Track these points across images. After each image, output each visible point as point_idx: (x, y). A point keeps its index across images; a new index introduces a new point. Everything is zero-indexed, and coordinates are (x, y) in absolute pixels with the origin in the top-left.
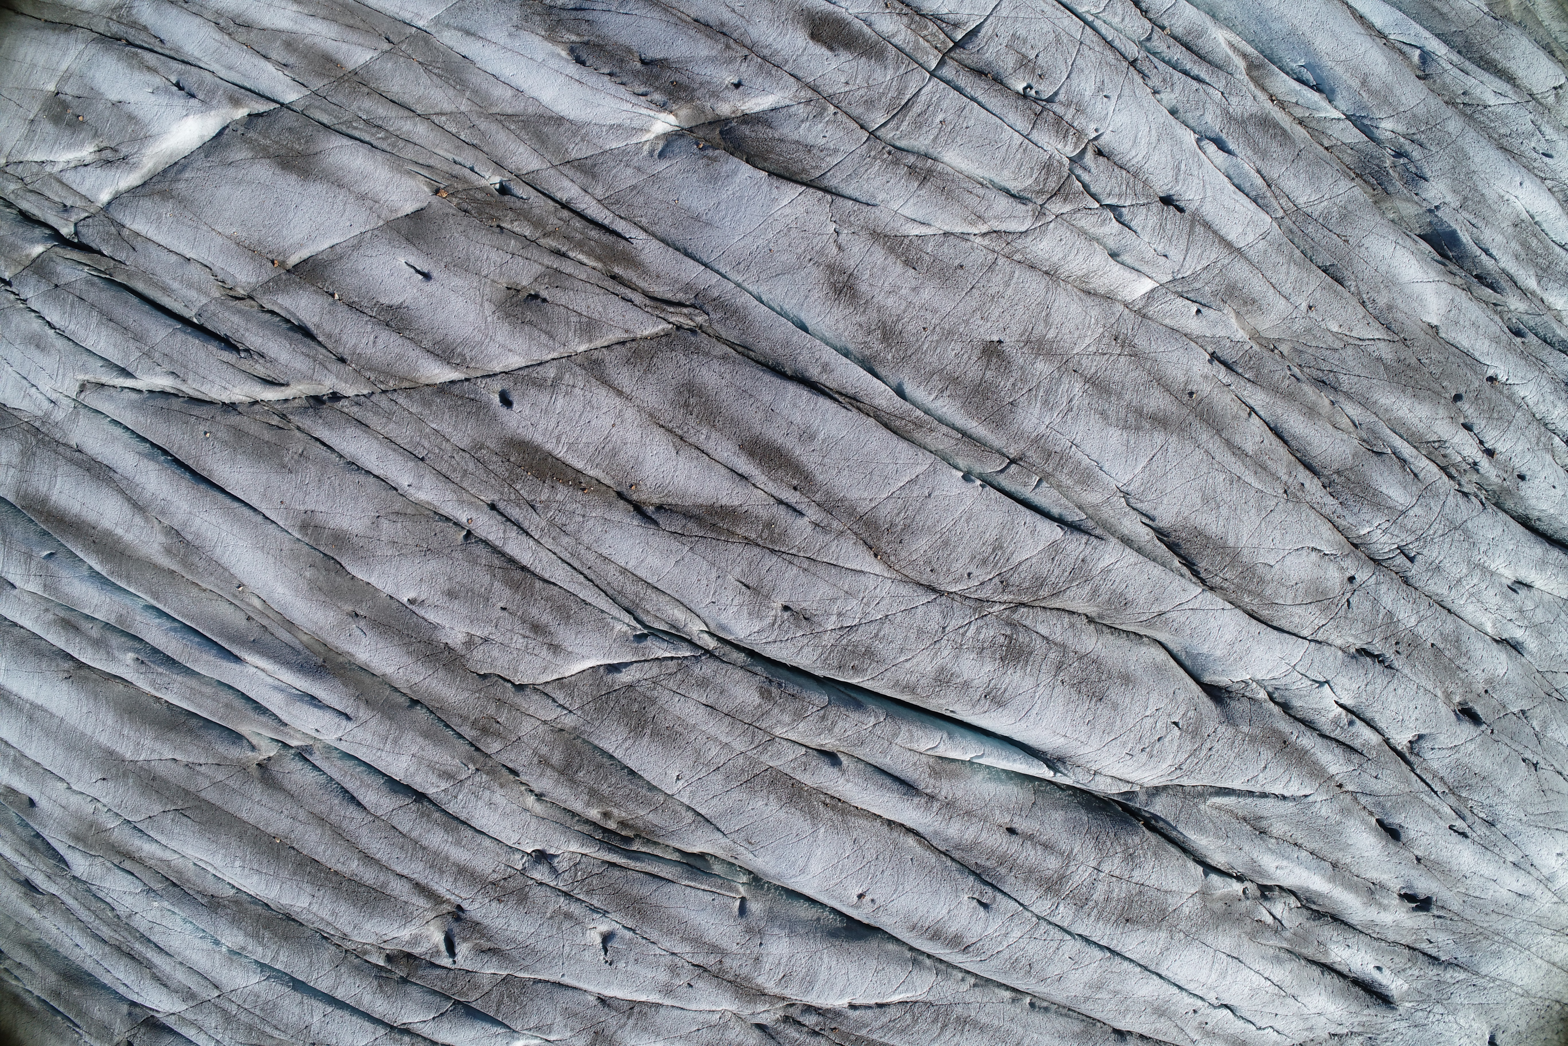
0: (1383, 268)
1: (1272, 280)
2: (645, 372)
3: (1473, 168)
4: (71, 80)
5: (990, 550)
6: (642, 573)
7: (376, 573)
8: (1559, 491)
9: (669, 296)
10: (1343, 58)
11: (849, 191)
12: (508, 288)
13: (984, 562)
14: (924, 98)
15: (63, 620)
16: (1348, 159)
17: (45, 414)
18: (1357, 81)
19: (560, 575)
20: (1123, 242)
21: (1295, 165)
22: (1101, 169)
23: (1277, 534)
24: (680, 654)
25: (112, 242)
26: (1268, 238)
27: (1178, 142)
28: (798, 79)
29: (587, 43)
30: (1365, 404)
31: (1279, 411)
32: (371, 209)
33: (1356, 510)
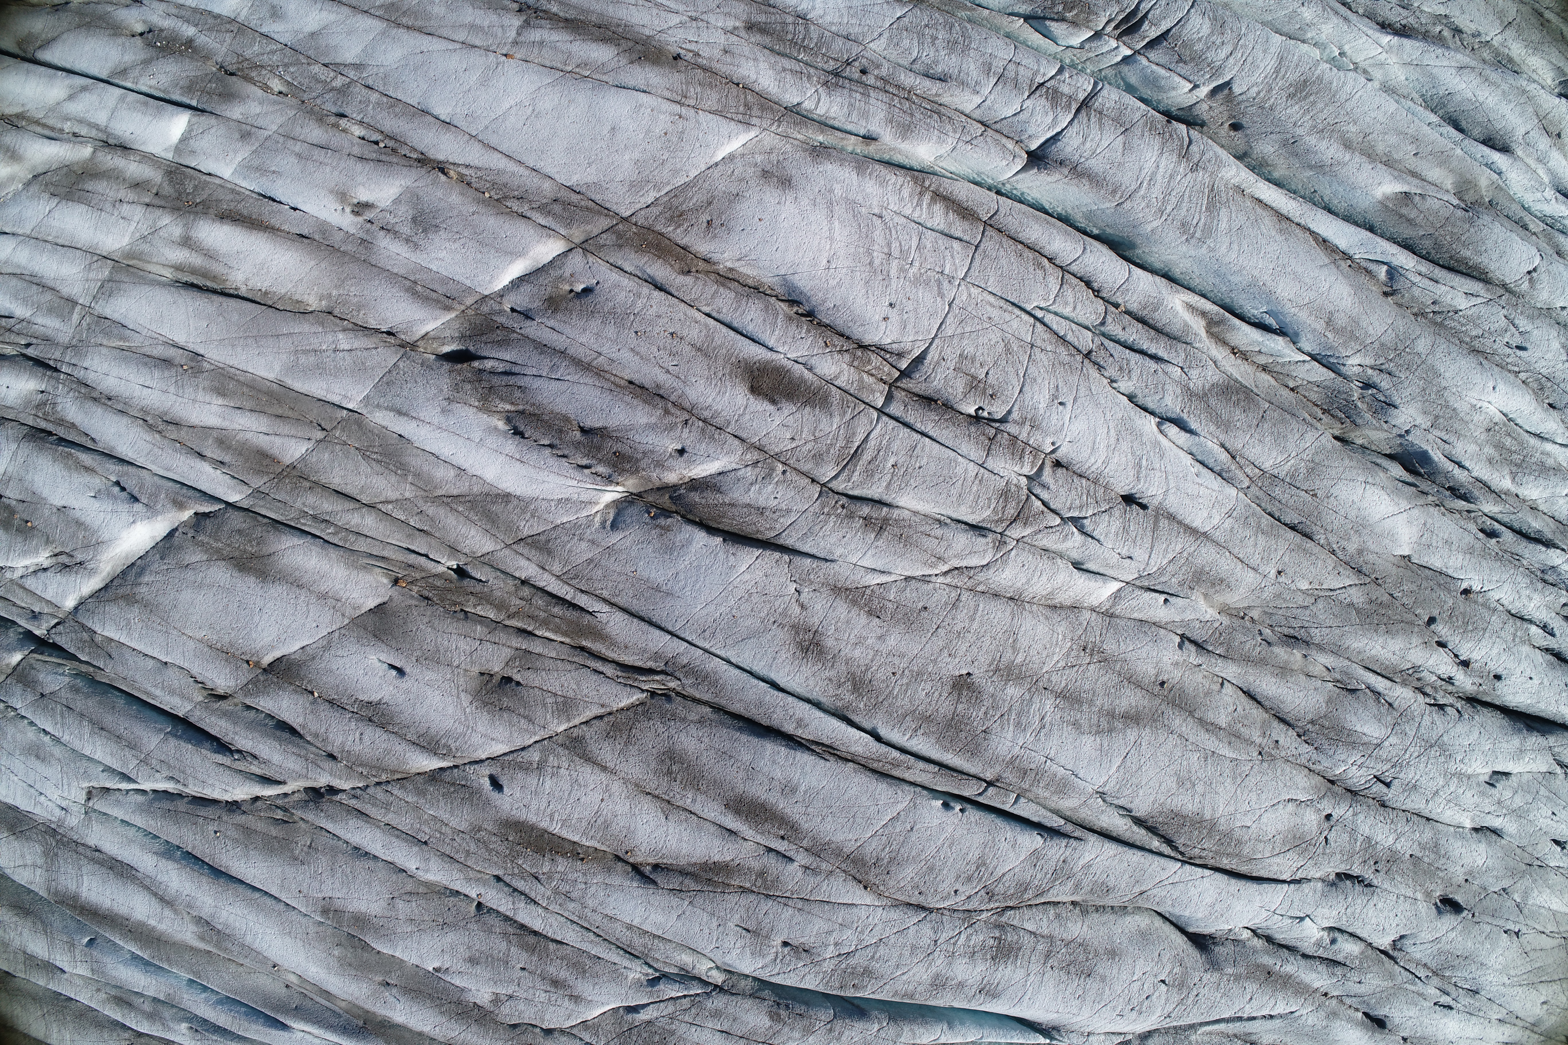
0: (1352, 514)
1: (1240, 556)
2: (626, 744)
3: (1444, 384)
4: (11, 483)
5: (974, 868)
6: (646, 927)
7: (399, 948)
8: (1536, 681)
9: (639, 664)
10: (1307, 301)
11: (806, 549)
12: (482, 674)
13: (969, 879)
14: (873, 443)
15: (115, 997)
16: (1314, 397)
17: (59, 820)
18: (1322, 322)
19: (571, 936)
20: (1087, 553)
21: (1259, 430)
22: (1060, 483)
23: (1253, 796)
24: (692, 992)
25: (87, 650)
26: (1234, 514)
27: (1137, 435)
28: (742, 440)
29: (522, 412)
30: (1337, 651)
31: (1251, 679)
32: (334, 607)
33: (1331, 752)
